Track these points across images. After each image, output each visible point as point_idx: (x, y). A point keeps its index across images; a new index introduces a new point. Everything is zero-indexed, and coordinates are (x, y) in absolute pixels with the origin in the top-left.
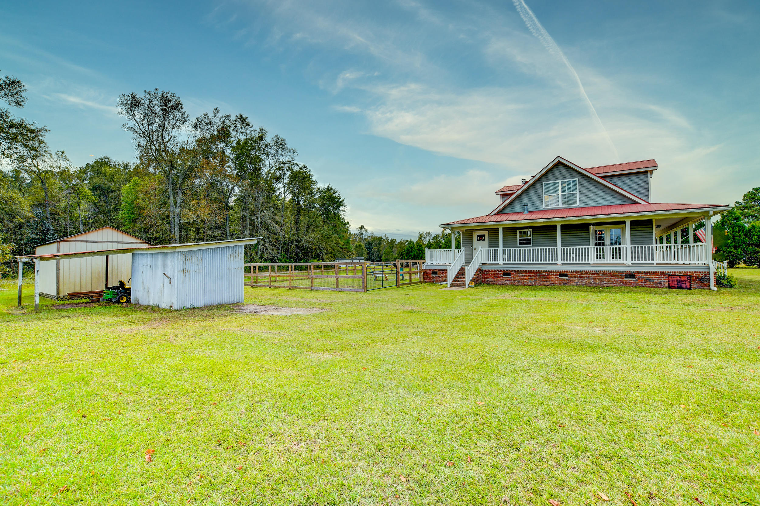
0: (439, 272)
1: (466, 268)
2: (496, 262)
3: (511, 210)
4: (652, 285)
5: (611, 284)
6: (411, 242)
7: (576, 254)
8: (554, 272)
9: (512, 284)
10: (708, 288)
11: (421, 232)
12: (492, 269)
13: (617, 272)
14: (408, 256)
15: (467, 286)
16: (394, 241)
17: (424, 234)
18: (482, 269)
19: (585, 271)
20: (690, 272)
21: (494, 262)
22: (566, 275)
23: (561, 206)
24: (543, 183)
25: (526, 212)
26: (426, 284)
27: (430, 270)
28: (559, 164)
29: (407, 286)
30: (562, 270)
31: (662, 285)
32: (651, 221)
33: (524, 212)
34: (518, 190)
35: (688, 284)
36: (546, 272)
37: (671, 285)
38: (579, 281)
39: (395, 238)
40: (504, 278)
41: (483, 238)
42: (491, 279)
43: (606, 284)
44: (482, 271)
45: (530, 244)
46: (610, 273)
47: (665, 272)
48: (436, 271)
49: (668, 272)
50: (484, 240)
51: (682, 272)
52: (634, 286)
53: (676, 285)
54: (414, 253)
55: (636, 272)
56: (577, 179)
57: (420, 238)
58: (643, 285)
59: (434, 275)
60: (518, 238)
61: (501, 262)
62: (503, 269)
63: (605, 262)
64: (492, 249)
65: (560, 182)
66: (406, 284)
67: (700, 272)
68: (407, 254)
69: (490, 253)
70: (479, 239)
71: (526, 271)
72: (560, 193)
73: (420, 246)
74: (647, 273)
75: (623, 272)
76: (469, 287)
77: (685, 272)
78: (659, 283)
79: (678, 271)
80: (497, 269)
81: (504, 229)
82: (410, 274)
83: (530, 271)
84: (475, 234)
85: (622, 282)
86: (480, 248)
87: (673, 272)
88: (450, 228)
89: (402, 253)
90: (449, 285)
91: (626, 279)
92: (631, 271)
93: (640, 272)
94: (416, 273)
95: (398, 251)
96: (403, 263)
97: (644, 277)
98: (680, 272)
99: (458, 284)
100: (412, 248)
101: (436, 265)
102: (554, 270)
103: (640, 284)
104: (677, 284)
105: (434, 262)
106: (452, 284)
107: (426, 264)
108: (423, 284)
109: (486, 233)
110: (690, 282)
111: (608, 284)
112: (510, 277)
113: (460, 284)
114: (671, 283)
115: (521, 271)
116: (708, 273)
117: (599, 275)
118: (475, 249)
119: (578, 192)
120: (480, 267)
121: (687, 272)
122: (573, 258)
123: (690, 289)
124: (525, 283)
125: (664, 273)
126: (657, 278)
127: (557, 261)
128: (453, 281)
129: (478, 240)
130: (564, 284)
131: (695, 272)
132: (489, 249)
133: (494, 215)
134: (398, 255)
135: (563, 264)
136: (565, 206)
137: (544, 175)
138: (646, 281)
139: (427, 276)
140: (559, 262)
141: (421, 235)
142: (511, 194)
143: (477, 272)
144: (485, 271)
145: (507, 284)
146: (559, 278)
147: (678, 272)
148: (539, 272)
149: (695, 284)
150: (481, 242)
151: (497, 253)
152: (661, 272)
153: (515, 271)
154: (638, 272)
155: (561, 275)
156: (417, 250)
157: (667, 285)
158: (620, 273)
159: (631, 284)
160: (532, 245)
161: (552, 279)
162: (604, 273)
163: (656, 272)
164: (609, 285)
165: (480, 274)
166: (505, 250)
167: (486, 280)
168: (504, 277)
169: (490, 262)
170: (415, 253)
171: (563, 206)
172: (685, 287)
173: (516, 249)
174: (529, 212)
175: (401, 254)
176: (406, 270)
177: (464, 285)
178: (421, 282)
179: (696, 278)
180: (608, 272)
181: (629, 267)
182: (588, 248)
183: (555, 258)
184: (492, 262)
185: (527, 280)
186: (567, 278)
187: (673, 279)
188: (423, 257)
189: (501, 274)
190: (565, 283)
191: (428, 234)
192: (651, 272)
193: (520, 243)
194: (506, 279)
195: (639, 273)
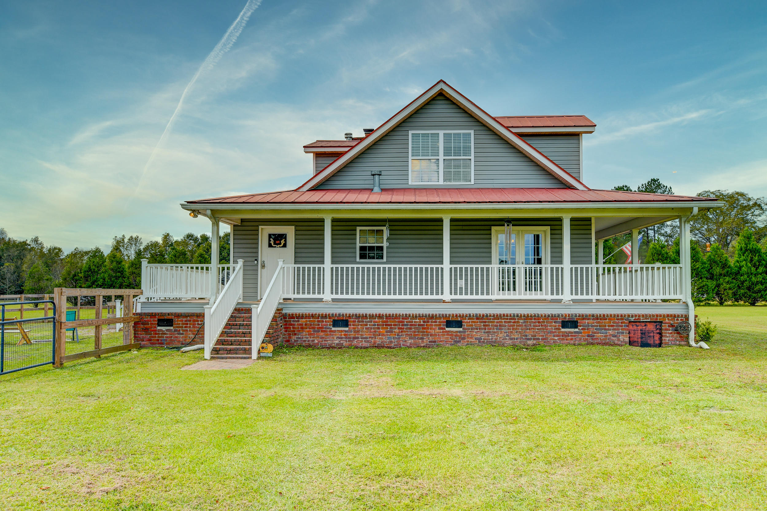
0: (178, 322)
1: (254, 311)
2: (316, 296)
3: (345, 182)
4: (604, 339)
5: (538, 339)
6: (97, 253)
7: (466, 280)
8: (436, 318)
9: (351, 345)
10: (685, 343)
11: (119, 236)
12: (307, 312)
13: (549, 316)
14: (89, 283)
15: (254, 355)
16: (56, 252)
17: (126, 240)
18: (284, 312)
19: (494, 315)
20: (660, 316)
21: (311, 296)
22: (459, 324)
23: (441, 182)
24: (410, 133)
25: (376, 189)
26: (144, 351)
27: (152, 315)
28: (441, 96)
29: (87, 360)
30: (451, 313)
31: (619, 340)
32: (589, 219)
33: (372, 190)
34: (353, 147)
35: (657, 337)
36: (420, 317)
37: (632, 339)
38: (481, 334)
39: (58, 246)
40: (335, 331)
41: (283, 242)
42: (305, 336)
43: (530, 339)
44: (285, 318)
45: (382, 258)
46: (537, 317)
47: (625, 315)
48: (170, 317)
49: (629, 316)
50: (285, 246)
51: (650, 315)
52: (577, 342)
53: (640, 340)
54: (104, 275)
55: (579, 316)
56: (472, 132)
57: (117, 248)
58: (591, 341)
59: (164, 328)
60: (358, 245)
61: (327, 296)
62: (331, 312)
63: (517, 297)
64: (301, 266)
65: (441, 133)
66: (84, 355)
67: (675, 316)
68: (86, 278)
69: (298, 275)
70: (272, 242)
71: (380, 316)
72: (441, 157)
73: (119, 263)
74: (596, 317)
75: (559, 316)
76: (259, 358)
77: (653, 316)
78: (615, 336)
79: (643, 313)
80: (318, 312)
81: (334, 221)
82: (97, 327)
83: (389, 317)
84: (265, 231)
85: (557, 336)
86: (281, 264)
87: (636, 316)
88: (209, 212)
89: (75, 275)
90: (207, 354)
91: (563, 330)
92: (572, 315)
93: (586, 316)
94: (113, 321)
95: (64, 272)
96: (76, 298)
97: (592, 326)
98: (646, 315)
99: (230, 351)
100: (99, 266)
101: (165, 302)
102: (438, 313)
103: (587, 339)
104: (642, 338)
105: (159, 295)
106: (215, 351)
107: (143, 299)
108: (135, 352)
109: (290, 231)
110: (660, 334)
111: (534, 339)
112: (347, 329)
113: (236, 351)
114: (632, 335)
115: (372, 317)
116: (686, 316)
117: (518, 322)
118: (263, 266)
119: (472, 157)
120: (280, 307)
121: (657, 316)
122: (461, 288)
123: (660, 345)
124: (378, 341)
125: (622, 317)
126: (612, 326)
127: (442, 294)
128: (219, 342)
129: (270, 246)
130: (456, 342)
131: (668, 316)
132: (296, 266)
133: (311, 190)
134: (65, 279)
135: (454, 301)
136: (449, 183)
137: (411, 116)
138: (595, 333)
139: (146, 330)
140: (447, 296)
141: (118, 242)
142: (339, 155)
143: (274, 319)
144: (292, 316)
145: (340, 347)
146: (447, 329)
147: (643, 316)
148: (406, 317)
149: (668, 336)
150: (278, 250)
151: (319, 275)
152: (618, 316)
153: (358, 316)
154: (583, 315)
155: (449, 324)
156: (112, 270)
157: (627, 339)
158: (554, 317)
159: (572, 339)
160: (385, 260)
161: (433, 332)
162: (527, 317)
163: (611, 315)
164: (535, 342)
165: (281, 323)
166: (337, 268)
167: (294, 338)
168: (333, 329)
169: (296, 296)
170: (106, 275)
171: (445, 183)
172: (652, 342)
173: (355, 266)
174: (383, 190)
175: (73, 279)
176: (87, 314)
177: (249, 351)
178: (127, 348)
179: (669, 326)
180: (535, 316)
181: (567, 306)
182: (488, 269)
183: (437, 288)
184: (301, 296)
185: (383, 335)
186: (461, 329)
187: (635, 327)
188: (136, 284)
189: (328, 323)
190: (457, 340)
191: (134, 240)
192: (604, 315)
193: (362, 256)
194: (338, 334)
195: (584, 317)
